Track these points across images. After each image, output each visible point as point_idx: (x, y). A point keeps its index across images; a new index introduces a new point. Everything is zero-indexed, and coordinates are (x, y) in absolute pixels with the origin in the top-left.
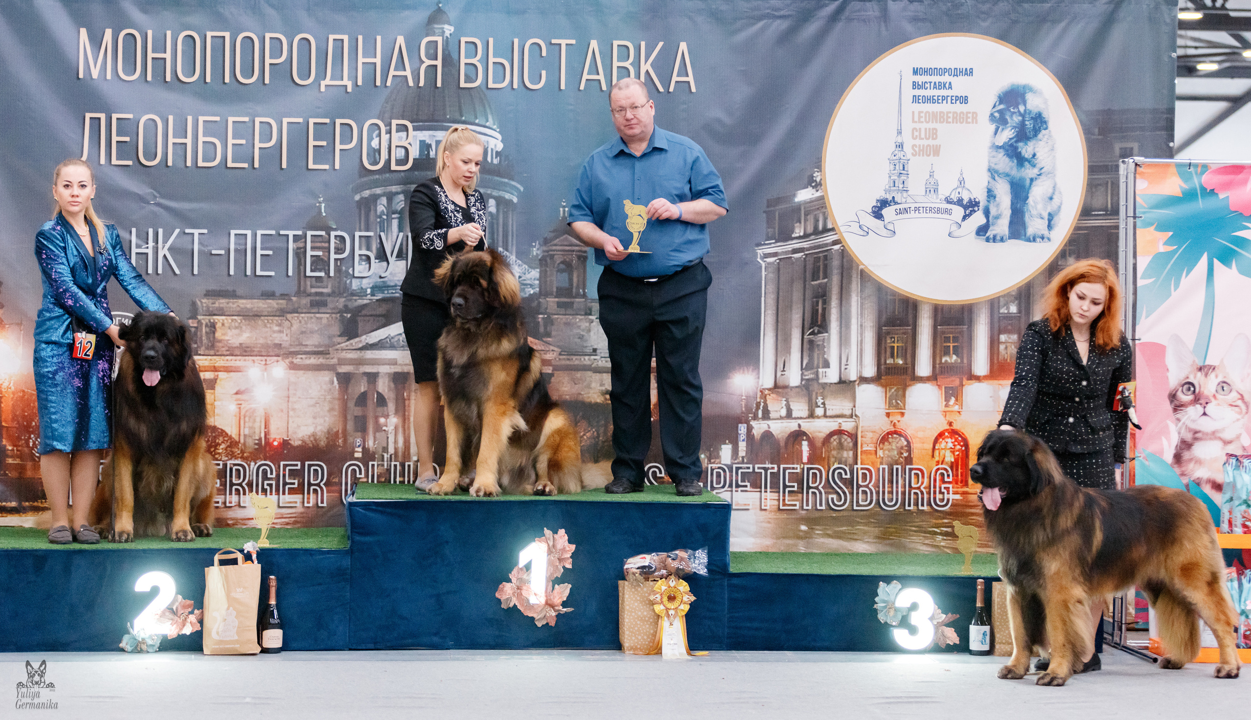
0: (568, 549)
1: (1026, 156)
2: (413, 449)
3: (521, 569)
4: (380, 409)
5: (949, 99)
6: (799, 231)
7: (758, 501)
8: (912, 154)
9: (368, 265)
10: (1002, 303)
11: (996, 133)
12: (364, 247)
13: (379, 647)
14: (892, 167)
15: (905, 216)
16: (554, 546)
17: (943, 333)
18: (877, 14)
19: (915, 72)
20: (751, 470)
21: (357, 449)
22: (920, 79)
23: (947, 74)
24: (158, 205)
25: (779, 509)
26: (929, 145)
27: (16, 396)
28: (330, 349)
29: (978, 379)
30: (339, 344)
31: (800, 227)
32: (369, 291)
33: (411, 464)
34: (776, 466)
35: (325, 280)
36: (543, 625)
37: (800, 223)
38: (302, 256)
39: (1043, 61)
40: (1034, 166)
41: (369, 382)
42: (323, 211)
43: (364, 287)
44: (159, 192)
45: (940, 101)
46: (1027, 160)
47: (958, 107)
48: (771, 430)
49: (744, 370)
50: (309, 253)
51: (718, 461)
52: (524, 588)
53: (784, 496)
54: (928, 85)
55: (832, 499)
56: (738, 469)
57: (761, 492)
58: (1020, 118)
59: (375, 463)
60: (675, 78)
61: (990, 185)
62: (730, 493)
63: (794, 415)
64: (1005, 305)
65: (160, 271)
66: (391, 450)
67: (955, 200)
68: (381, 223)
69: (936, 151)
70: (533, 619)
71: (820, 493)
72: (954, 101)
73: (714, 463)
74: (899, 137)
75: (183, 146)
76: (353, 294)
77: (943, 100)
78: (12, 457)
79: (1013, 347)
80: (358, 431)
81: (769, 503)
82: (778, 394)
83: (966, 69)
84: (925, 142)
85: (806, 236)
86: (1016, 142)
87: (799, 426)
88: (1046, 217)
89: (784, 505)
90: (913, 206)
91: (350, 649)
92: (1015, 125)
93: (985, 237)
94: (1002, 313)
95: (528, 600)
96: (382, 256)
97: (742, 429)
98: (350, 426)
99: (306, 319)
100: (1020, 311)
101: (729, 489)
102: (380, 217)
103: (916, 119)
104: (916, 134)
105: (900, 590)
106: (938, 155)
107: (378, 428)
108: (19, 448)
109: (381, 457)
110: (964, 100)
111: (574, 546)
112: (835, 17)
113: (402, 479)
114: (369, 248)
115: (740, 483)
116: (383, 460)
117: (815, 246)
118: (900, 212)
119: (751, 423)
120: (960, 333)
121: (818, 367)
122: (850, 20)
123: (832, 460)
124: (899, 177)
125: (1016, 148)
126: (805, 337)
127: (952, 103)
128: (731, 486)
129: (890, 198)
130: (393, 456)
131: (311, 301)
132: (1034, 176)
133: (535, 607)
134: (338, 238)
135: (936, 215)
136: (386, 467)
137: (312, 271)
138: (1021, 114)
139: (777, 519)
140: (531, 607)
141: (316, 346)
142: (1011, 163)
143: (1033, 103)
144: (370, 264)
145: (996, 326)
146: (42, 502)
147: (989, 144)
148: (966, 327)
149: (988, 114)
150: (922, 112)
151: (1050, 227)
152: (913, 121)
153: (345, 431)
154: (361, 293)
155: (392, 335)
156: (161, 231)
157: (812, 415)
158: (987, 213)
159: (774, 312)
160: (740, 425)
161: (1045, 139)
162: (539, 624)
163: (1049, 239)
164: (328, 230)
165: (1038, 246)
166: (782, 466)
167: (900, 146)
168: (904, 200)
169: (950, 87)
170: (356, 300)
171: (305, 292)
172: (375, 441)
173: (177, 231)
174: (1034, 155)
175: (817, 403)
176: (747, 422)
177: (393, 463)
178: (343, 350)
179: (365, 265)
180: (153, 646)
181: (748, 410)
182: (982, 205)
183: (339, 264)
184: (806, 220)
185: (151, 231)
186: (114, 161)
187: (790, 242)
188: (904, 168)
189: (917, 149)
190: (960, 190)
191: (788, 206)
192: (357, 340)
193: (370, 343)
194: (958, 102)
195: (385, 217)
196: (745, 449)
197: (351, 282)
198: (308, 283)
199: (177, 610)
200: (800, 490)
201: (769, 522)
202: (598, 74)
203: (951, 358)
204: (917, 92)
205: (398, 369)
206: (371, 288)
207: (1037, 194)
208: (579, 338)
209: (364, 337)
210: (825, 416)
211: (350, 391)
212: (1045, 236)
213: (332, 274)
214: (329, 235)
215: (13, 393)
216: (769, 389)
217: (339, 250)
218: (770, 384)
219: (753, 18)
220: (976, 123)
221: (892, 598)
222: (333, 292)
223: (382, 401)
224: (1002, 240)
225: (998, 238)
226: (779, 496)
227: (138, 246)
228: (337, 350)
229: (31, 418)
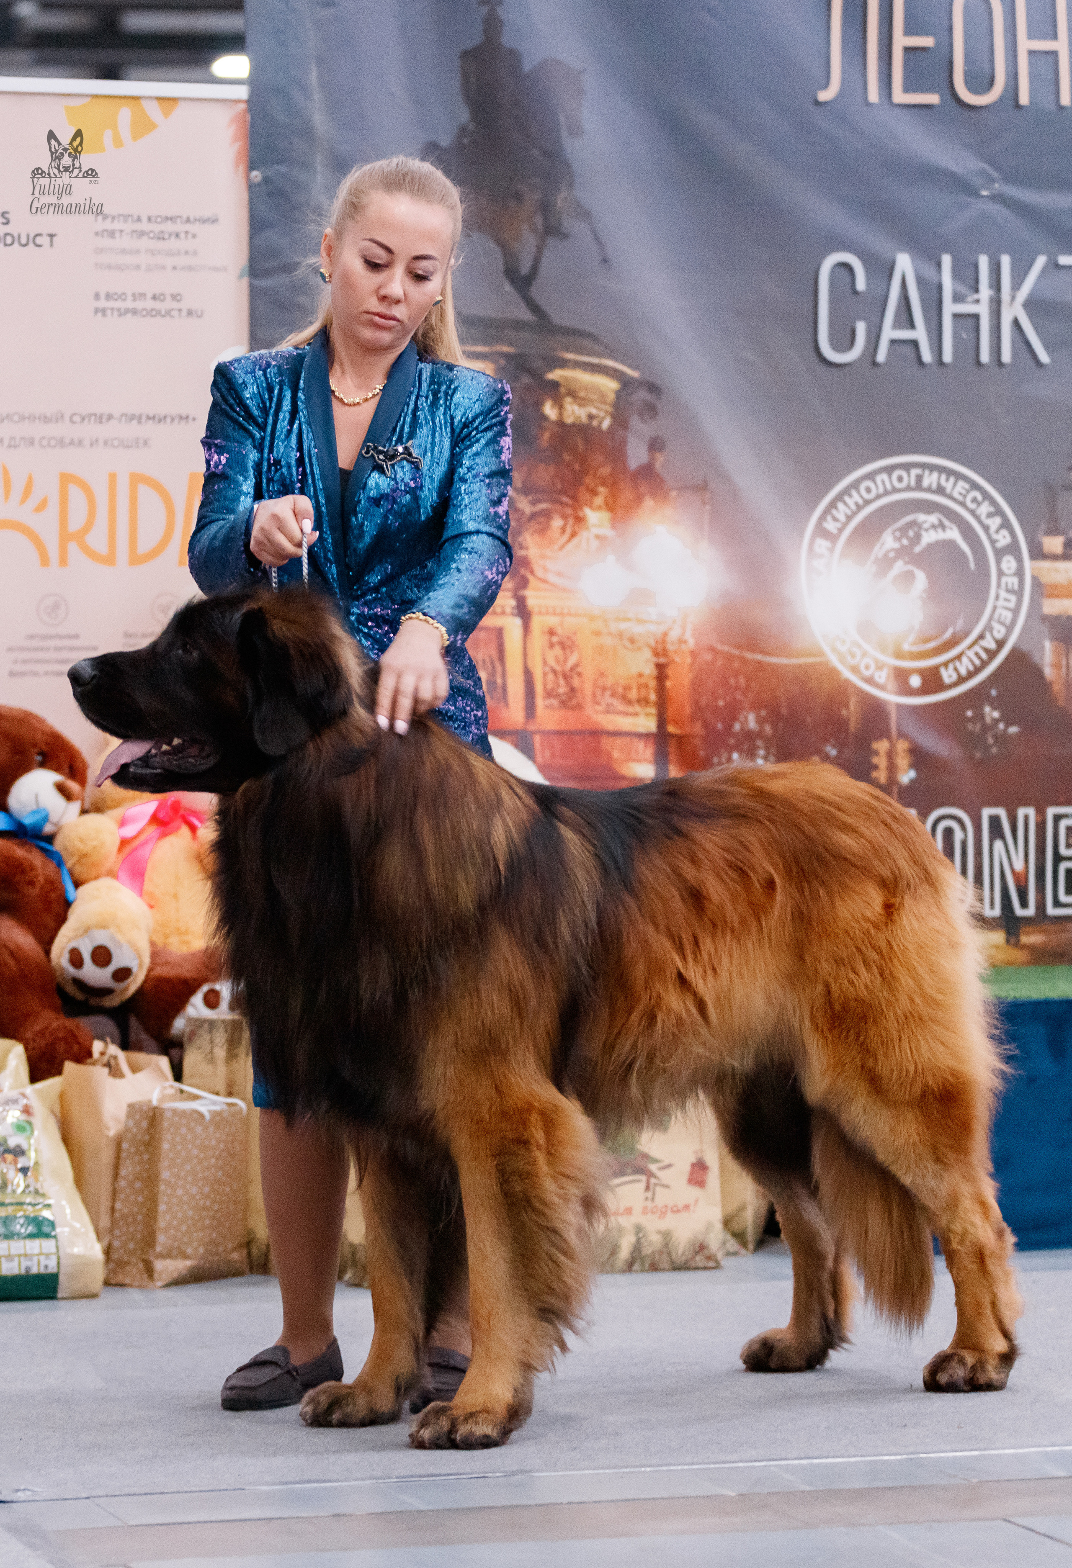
24: (998, 198)
27: (700, 660)
44: (998, 168)
65: (1006, 357)
75: (1050, 59)
156: (1006, 261)
173: (1041, 261)
185: (984, 262)
186: (899, 96)
215: (693, 654)
227: (958, 298)
229: (732, 713)
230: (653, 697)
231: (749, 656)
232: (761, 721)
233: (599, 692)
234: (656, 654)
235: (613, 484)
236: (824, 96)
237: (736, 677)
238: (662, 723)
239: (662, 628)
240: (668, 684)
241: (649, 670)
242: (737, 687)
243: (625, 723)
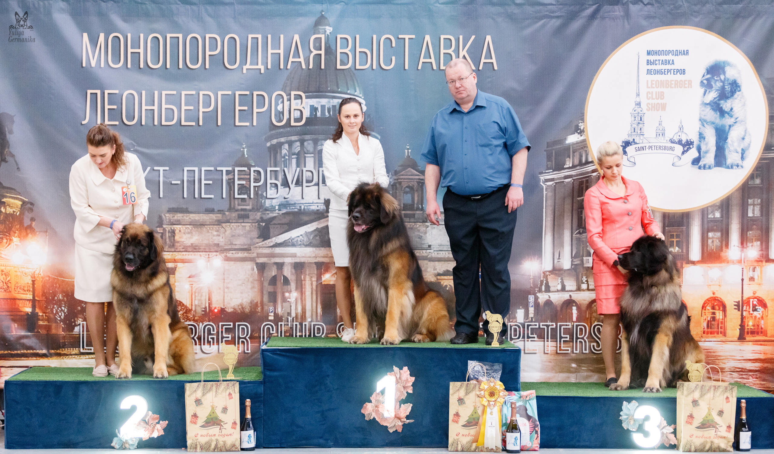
0: (410, 380)
1: (726, 110)
2: (308, 314)
3: (378, 394)
4: (285, 287)
5: (672, 71)
6: (569, 164)
7: (543, 347)
8: (647, 110)
9: (276, 190)
10: (709, 211)
11: (705, 94)
12: (273, 178)
13: (283, 446)
14: (633, 118)
15: (642, 152)
16: (400, 378)
17: (670, 232)
18: (622, 13)
19: (649, 53)
20: (537, 327)
21: (270, 314)
22: (652, 58)
23: (670, 54)
24: (137, 151)
25: (557, 353)
26: (658, 103)
27: (44, 279)
28: (252, 247)
29: (693, 263)
30: (257, 243)
31: (570, 161)
32: (277, 208)
33: (307, 323)
34: (554, 324)
35: (248, 200)
36: (393, 432)
37: (570, 158)
38: (232, 184)
39: (737, 43)
40: (732, 116)
41: (278, 269)
42: (245, 154)
43: (274, 205)
44: (137, 143)
45: (666, 73)
46: (726, 112)
47: (679, 77)
48: (551, 299)
49: (531, 259)
50: (237, 182)
51: (514, 320)
52: (380, 406)
53: (560, 344)
54: (657, 62)
55: (594, 346)
56: (528, 326)
57: (544, 341)
58: (721, 84)
59: (283, 323)
60: (483, 60)
61: (701, 130)
62: (523, 342)
63: (567, 289)
64: (712, 212)
66: (293, 315)
67: (677, 141)
68: (285, 162)
69: (663, 107)
70: (386, 427)
71: (585, 342)
72: (675, 73)
73: (512, 322)
74: (638, 98)
75: (152, 111)
76: (266, 210)
77: (668, 72)
78: (42, 320)
79: (717, 241)
80: (271, 302)
81: (550, 348)
82: (555, 274)
83: (684, 51)
84: (656, 101)
85: (574, 167)
86: (719, 100)
87: (570, 296)
88: (740, 151)
89: (560, 350)
90: (647, 145)
91: (264, 448)
92: (718, 88)
93: (698, 166)
94: (710, 218)
95: (383, 415)
96: (286, 184)
97: (531, 299)
98: (266, 298)
99: (235, 227)
100: (722, 216)
101: (523, 340)
102: (284, 157)
103: (650, 85)
104: (650, 95)
105: (637, 407)
106: (665, 110)
107: (284, 300)
108: (47, 314)
109: (286, 320)
110: (683, 72)
111: (414, 378)
112: (593, 16)
113: (300, 334)
114: (276, 179)
115: (530, 335)
116: (288, 322)
117: (580, 174)
118: (638, 149)
119: (537, 295)
120: (681, 232)
121: (583, 256)
122: (603, 18)
123: (593, 319)
124: (638, 125)
125: (719, 104)
126: (574, 235)
127: (674, 74)
128: (524, 337)
129: (631, 140)
130: (295, 318)
131: (238, 215)
132: (731, 123)
133: (388, 419)
134: (256, 172)
135: (664, 151)
136: (290, 326)
137: (239, 194)
138: (722, 81)
139: (555, 359)
140: (386, 419)
141: (241, 245)
142: (715, 115)
143: (730, 73)
144: (277, 189)
145: (706, 226)
146: (62, 350)
147: (700, 102)
148: (685, 227)
149: (699, 81)
150: (654, 81)
151: (742, 158)
152: (648, 87)
153: (262, 302)
154: (271, 209)
155: (293, 237)
157: (579, 289)
158: (699, 149)
159: (552, 219)
160: (529, 296)
161: (739, 98)
162: (391, 431)
163: (742, 167)
164: (249, 166)
165: (735, 171)
166: (559, 324)
167: (639, 104)
168: (641, 141)
169: (673, 63)
170: (268, 214)
171: (234, 208)
172: (282, 309)
173: (149, 168)
174: (732, 109)
175: (582, 281)
176: (534, 294)
177: (294, 323)
178: (260, 247)
179: (274, 190)
180: (132, 445)
181: (535, 286)
182: (695, 144)
183: (257, 189)
184: (573, 156)
187: (563, 171)
188: (641, 119)
189: (650, 106)
190: (680, 134)
191: (561, 146)
192: (269, 240)
193: (278, 242)
194: (678, 73)
195: (287, 157)
196: (533, 312)
197: (265, 201)
198: (236, 202)
199: (148, 421)
200: (571, 340)
201: (550, 362)
202: (431, 58)
203: (675, 249)
204: (650, 67)
205: (297, 260)
206: (278, 205)
207: (734, 136)
208: (419, 238)
209: (274, 238)
210: (588, 289)
211: (265, 275)
212: (739, 165)
213: (252, 196)
214: (250, 170)
215: (42, 278)
216: (550, 272)
217: (257, 180)
218: (549, 268)
219: (536, 18)
220: (691, 87)
221: (632, 412)
222: (253, 208)
223: (286, 281)
224: (710, 168)
225: (707, 166)
226: (557, 344)
228: (256, 247)
229: (54, 294)
230: (31, 289)
231: (60, 278)
232: (63, 297)
233: (16, 288)
234: (32, 277)
235: (20, 231)
236: (83, 123)
237: (56, 284)
238: (34, 297)
239: (34, 270)
240: (35, 286)
241: (30, 282)
242: (56, 287)
243: (24, 296)
